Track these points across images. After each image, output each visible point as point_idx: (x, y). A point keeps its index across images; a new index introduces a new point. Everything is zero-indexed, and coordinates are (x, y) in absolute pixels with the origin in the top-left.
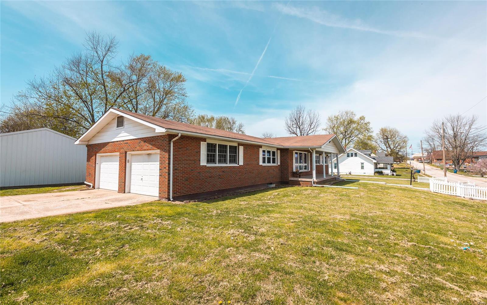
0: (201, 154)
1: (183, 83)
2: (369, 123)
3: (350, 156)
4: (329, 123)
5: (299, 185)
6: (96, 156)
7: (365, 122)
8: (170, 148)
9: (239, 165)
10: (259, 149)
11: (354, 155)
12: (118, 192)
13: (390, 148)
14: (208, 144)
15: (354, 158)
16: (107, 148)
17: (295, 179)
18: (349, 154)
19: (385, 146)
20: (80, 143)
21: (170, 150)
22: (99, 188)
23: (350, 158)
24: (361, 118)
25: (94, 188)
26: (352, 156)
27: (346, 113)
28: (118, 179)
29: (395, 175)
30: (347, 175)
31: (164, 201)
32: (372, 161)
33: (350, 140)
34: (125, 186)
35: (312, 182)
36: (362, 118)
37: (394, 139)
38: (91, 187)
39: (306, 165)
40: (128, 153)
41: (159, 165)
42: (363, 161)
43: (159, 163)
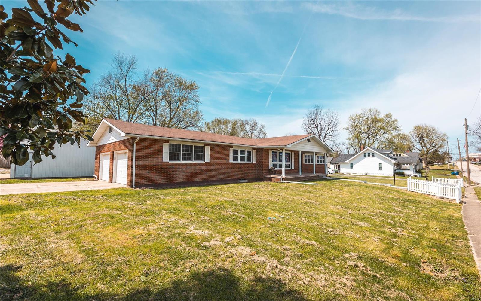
0: (163, 153)
1: (196, 90)
2: (396, 120)
3: (367, 156)
4: (351, 122)
5: (271, 181)
6: (100, 155)
7: (393, 120)
8: (133, 148)
9: (205, 162)
10: (229, 149)
11: (371, 156)
12: (109, 182)
13: (426, 148)
14: (170, 144)
15: (371, 158)
16: (105, 149)
17: (268, 176)
18: (366, 154)
19: (420, 146)
20: (90, 145)
21: (133, 149)
22: (102, 180)
23: (367, 158)
24: (387, 116)
25: (98, 180)
26: (369, 156)
27: (369, 111)
28: (109, 172)
29: (418, 176)
30: (363, 175)
31: (129, 187)
32: (391, 161)
33: (375, 139)
34: (112, 177)
35: (280, 178)
36: (389, 116)
37: (431, 137)
38: (96, 178)
39: (290, 163)
40: (115, 152)
41: (127, 161)
42: (381, 161)
43: (127, 160)
